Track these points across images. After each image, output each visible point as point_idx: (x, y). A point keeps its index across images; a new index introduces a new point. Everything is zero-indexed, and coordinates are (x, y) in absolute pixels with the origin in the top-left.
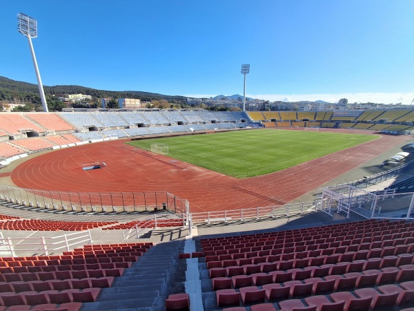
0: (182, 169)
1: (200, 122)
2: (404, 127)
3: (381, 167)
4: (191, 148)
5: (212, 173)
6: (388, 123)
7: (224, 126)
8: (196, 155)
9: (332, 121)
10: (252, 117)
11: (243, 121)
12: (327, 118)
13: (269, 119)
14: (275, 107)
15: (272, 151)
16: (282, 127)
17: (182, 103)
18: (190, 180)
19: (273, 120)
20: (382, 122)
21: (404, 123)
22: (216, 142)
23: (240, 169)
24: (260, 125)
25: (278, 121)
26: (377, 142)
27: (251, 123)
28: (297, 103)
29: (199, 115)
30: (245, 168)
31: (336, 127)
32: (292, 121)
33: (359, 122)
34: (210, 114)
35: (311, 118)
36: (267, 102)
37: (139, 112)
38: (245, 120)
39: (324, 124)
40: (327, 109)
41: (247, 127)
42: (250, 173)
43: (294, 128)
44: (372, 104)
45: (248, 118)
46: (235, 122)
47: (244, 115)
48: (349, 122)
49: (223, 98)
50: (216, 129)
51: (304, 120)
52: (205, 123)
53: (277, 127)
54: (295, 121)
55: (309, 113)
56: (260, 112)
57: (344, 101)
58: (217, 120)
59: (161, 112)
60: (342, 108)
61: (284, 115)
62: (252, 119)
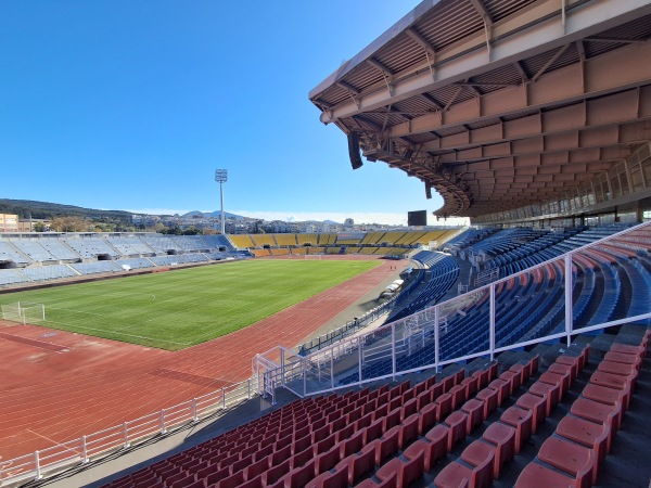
0: (60, 349)
1: (145, 255)
2: (403, 250)
3: (377, 301)
4: (107, 302)
5: (126, 349)
6: (390, 246)
7: (189, 258)
8: (110, 315)
9: (337, 246)
10: (236, 242)
11: (221, 249)
12: (331, 242)
13: (260, 245)
14: (271, 229)
15: (252, 293)
16: (277, 256)
17: (120, 222)
18: (65, 373)
19: (266, 247)
20: (384, 245)
21: (402, 246)
22: (164, 286)
23: (183, 332)
24: (246, 254)
25: (274, 248)
26: (379, 269)
27: (233, 252)
28: (300, 224)
29: (145, 243)
30: (194, 329)
31: (342, 252)
32: (290, 247)
33: (364, 246)
34: (166, 239)
35: (313, 242)
36: (260, 222)
37: (6, 239)
38: (224, 247)
39: (329, 249)
40: (333, 231)
41: (228, 259)
42: (201, 337)
43: (295, 257)
44: (376, 225)
45: (229, 245)
46: (208, 251)
47: (223, 240)
48: (354, 246)
49: (197, 216)
50: (174, 264)
51: (306, 245)
52: (154, 255)
53: (271, 255)
54: (294, 247)
55: (311, 236)
56: (247, 235)
57: (350, 221)
58: (177, 249)
59: (64, 239)
60: (348, 229)
61: (281, 239)
62: (235, 247)
